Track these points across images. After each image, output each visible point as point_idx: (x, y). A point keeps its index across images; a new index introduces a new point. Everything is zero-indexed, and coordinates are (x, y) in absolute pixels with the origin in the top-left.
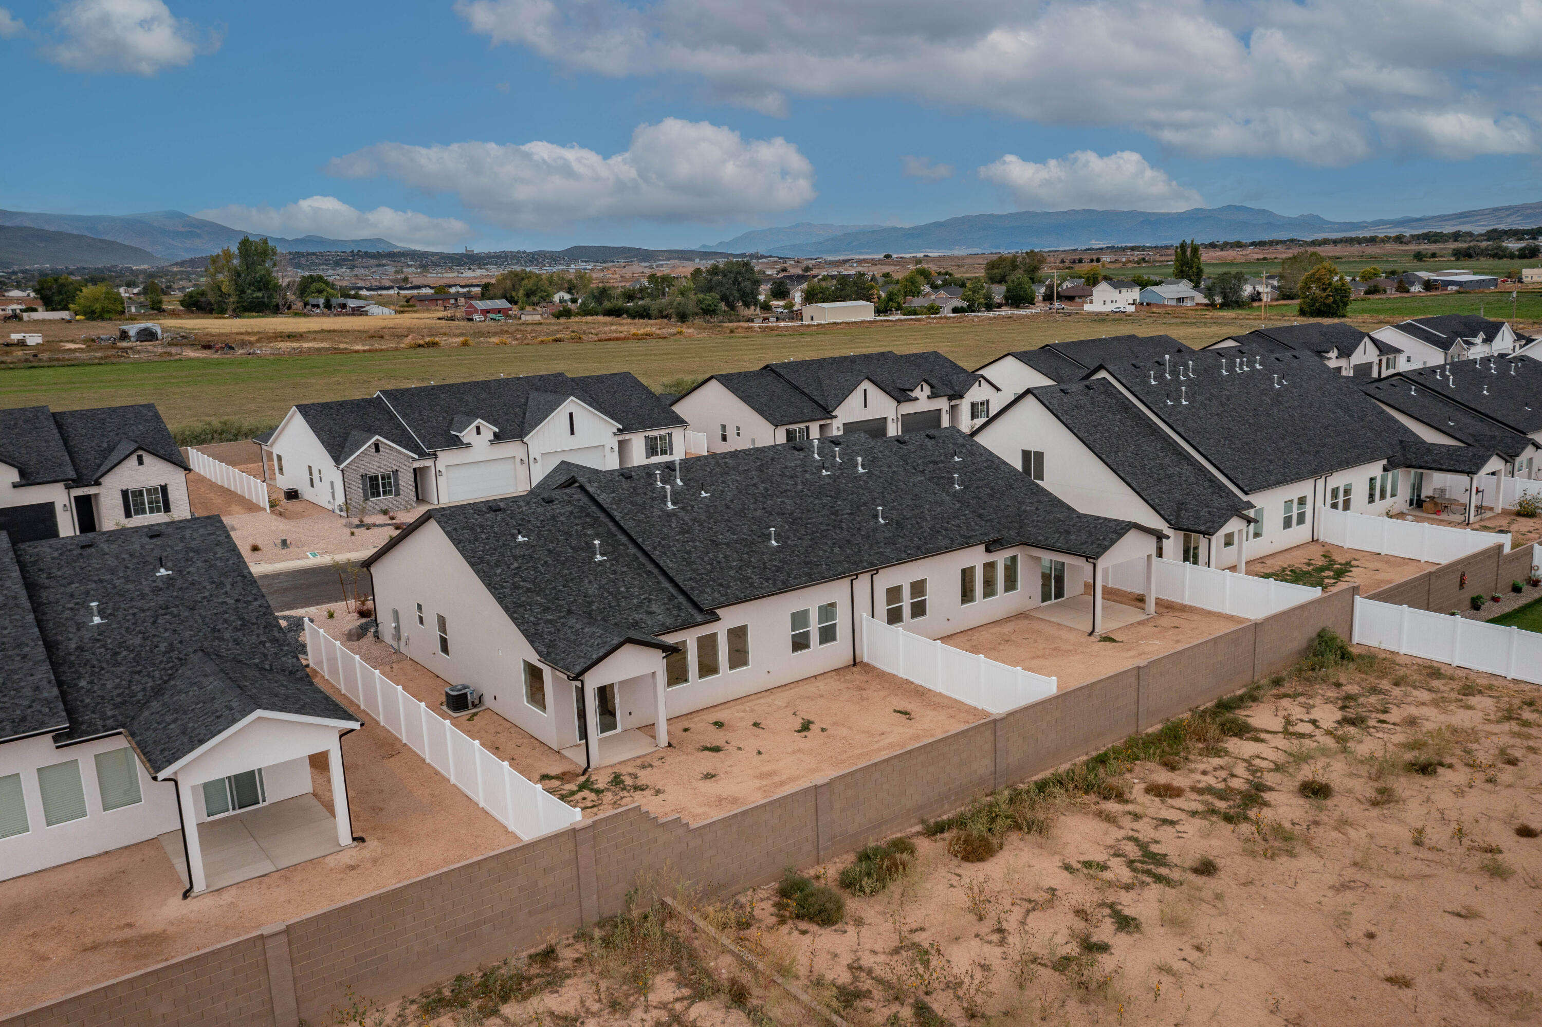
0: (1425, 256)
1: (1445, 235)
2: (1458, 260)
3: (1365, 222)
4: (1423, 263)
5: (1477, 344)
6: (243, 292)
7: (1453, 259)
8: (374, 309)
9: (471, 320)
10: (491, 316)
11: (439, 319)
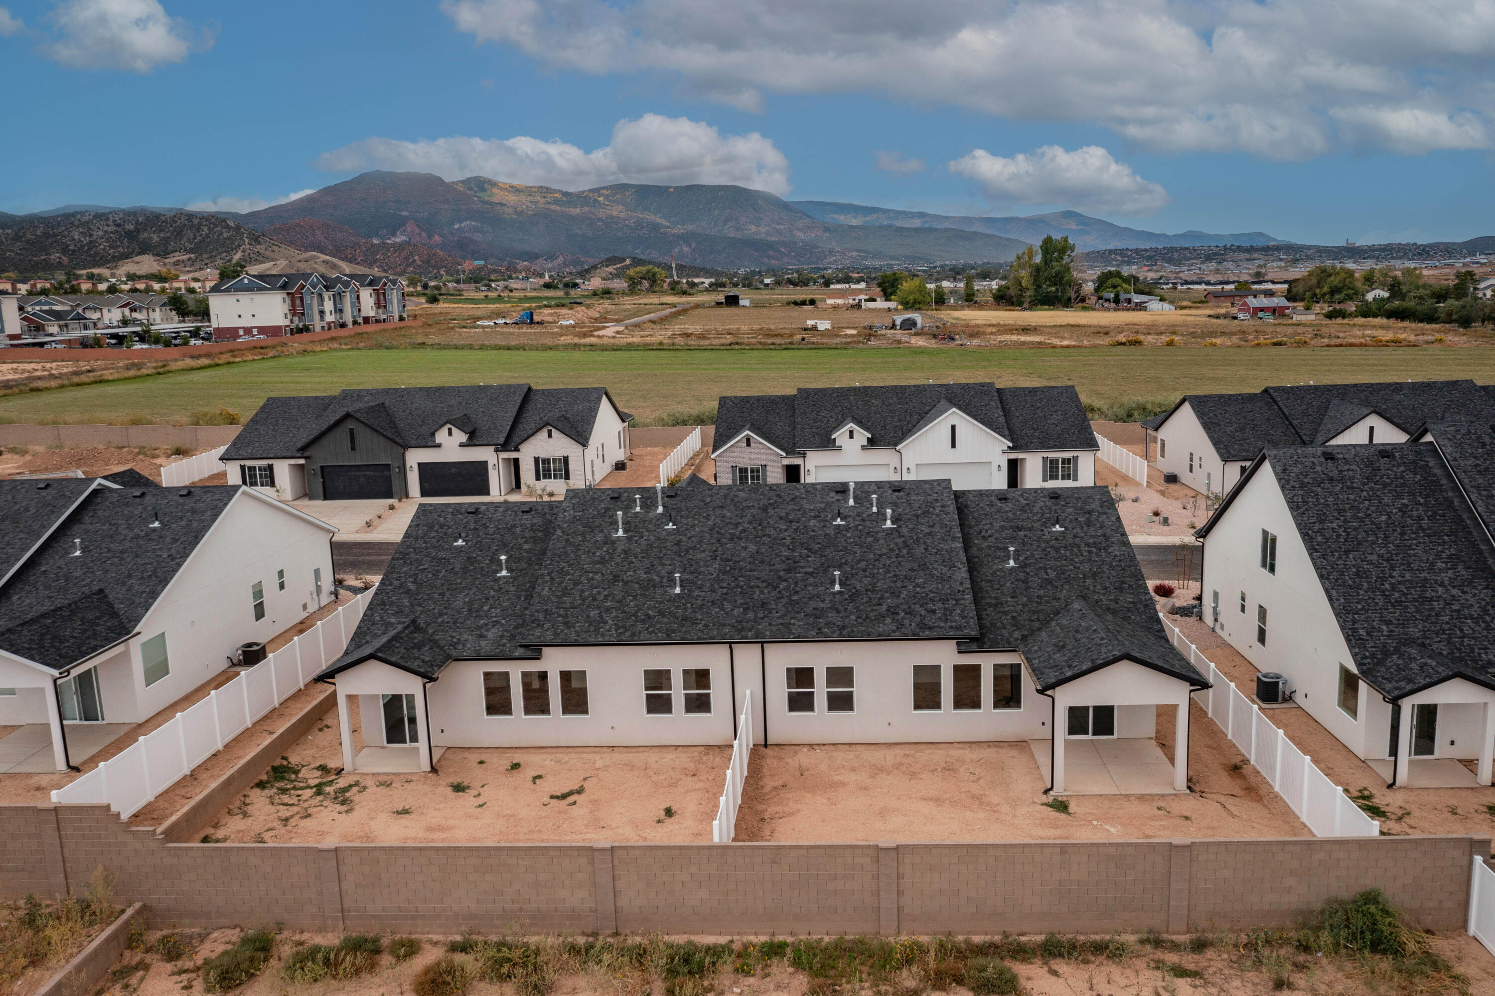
6: (1039, 286)
8: (1155, 305)
9: (1235, 318)
10: (1260, 314)
11: (1210, 316)
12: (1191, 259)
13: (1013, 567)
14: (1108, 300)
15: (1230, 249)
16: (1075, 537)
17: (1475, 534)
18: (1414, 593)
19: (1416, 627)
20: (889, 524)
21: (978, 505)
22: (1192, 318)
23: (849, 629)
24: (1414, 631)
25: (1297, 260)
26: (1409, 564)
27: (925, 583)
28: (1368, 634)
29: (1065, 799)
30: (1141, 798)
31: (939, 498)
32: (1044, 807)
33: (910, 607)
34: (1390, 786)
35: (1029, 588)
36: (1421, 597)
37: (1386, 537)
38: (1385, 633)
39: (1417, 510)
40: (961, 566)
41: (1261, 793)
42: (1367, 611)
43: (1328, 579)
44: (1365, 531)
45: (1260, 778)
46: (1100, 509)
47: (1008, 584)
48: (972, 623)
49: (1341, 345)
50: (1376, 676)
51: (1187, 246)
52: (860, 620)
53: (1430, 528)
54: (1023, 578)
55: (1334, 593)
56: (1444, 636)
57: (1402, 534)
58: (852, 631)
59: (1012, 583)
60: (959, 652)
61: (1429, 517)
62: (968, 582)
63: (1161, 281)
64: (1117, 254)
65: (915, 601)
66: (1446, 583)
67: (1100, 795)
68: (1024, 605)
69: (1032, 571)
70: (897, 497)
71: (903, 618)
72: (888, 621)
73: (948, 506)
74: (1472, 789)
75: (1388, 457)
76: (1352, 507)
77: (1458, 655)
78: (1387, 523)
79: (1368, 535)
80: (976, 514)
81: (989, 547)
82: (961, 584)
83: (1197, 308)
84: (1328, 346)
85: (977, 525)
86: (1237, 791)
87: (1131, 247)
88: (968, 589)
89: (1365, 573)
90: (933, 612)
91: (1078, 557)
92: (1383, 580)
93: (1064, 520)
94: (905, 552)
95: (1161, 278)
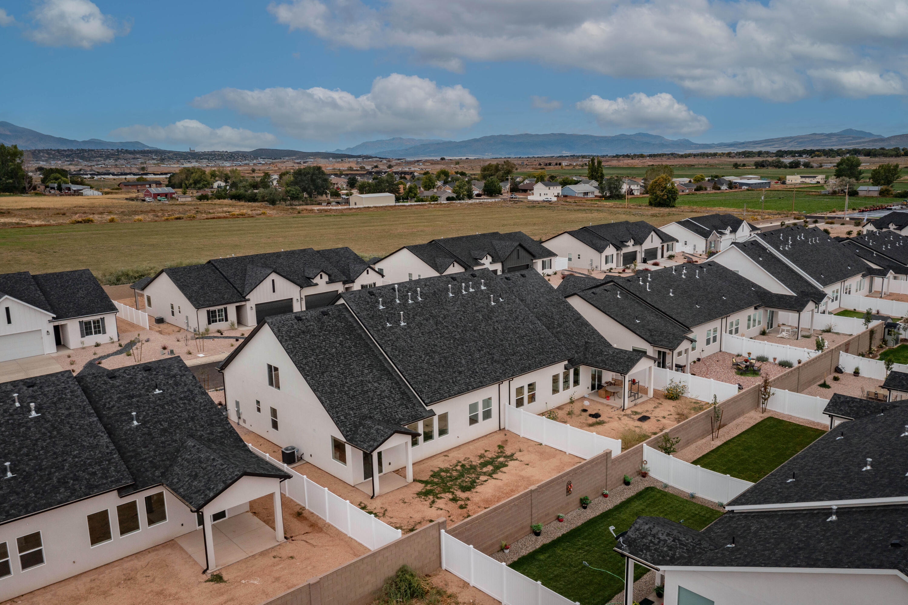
0: (740, 166)
1: (754, 153)
2: (757, 168)
3: (713, 144)
4: (738, 170)
5: (726, 234)
7: (754, 167)
8: (88, 192)
9: (144, 200)
10: (159, 198)
11: (126, 199)
12: (97, 157)
13: (137, 426)
14: (53, 188)
15: (121, 152)
16: (171, 395)
17: (375, 351)
18: (359, 390)
19: (365, 408)
20: (34, 414)
21: (96, 385)
22: (117, 201)
23: (33, 506)
24: (365, 411)
25: (164, 159)
26: (352, 374)
27: (79, 453)
28: (345, 418)
29: (218, 572)
30: (263, 554)
31: (66, 386)
32: (208, 583)
33: (75, 475)
34: (372, 497)
35: (154, 438)
36: (362, 391)
37: (338, 361)
38: (353, 415)
39: (348, 343)
40: (102, 434)
41: (320, 525)
42: (341, 405)
43: (318, 391)
44: (328, 359)
45: (315, 517)
46: (180, 373)
47: (139, 439)
48: (125, 473)
49: (214, 218)
50: (356, 441)
51: (93, 148)
52: (39, 496)
53: (356, 352)
54: (147, 432)
55: (323, 398)
56: (378, 410)
57: (345, 357)
58: (36, 506)
59: (141, 437)
60: (121, 498)
61: (354, 346)
62: (112, 445)
63: (82, 172)
64: (44, 153)
65: (78, 469)
66: (371, 380)
67: (238, 562)
68: (155, 451)
69: (151, 425)
70: (33, 391)
71: (73, 485)
72: (62, 490)
73: (75, 391)
74: (406, 486)
75: (327, 315)
76: (318, 347)
77: (386, 419)
78: (336, 353)
79: (329, 361)
80: (97, 392)
81: (116, 415)
82: (107, 447)
83: (116, 193)
84: (207, 219)
85: (100, 400)
86: (308, 529)
87: (53, 148)
88: (113, 450)
89: (334, 383)
90: (94, 474)
91: (178, 409)
92: (343, 385)
93: (160, 385)
94: (55, 433)
95: (80, 170)
